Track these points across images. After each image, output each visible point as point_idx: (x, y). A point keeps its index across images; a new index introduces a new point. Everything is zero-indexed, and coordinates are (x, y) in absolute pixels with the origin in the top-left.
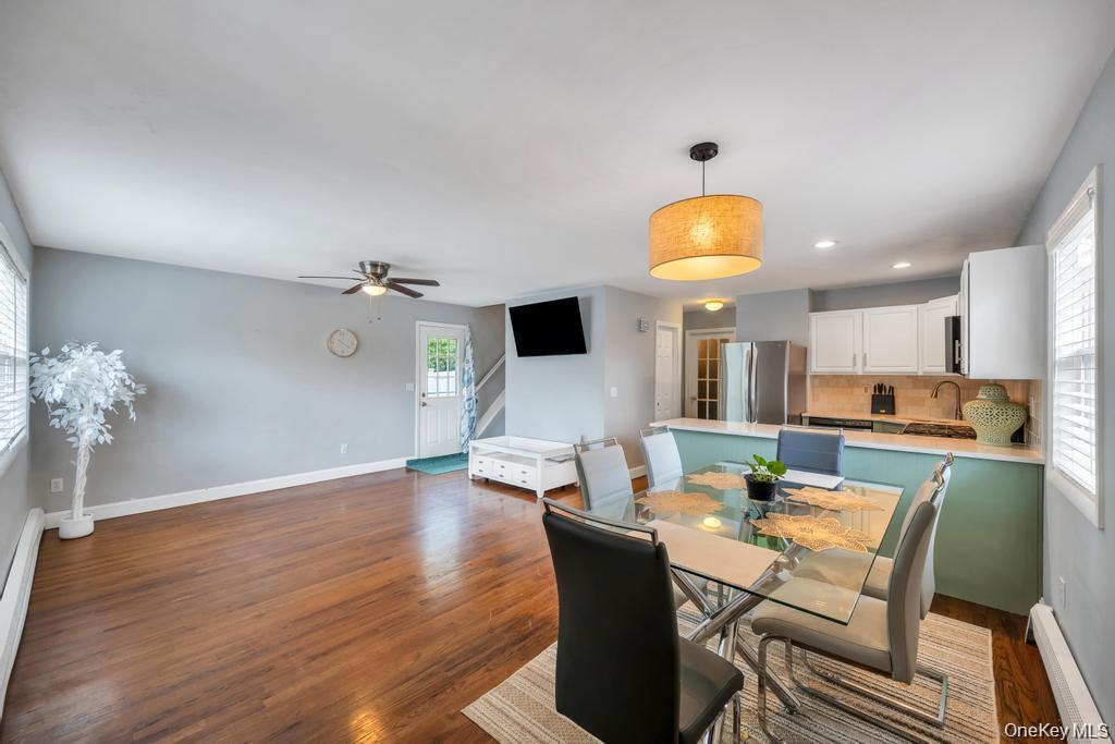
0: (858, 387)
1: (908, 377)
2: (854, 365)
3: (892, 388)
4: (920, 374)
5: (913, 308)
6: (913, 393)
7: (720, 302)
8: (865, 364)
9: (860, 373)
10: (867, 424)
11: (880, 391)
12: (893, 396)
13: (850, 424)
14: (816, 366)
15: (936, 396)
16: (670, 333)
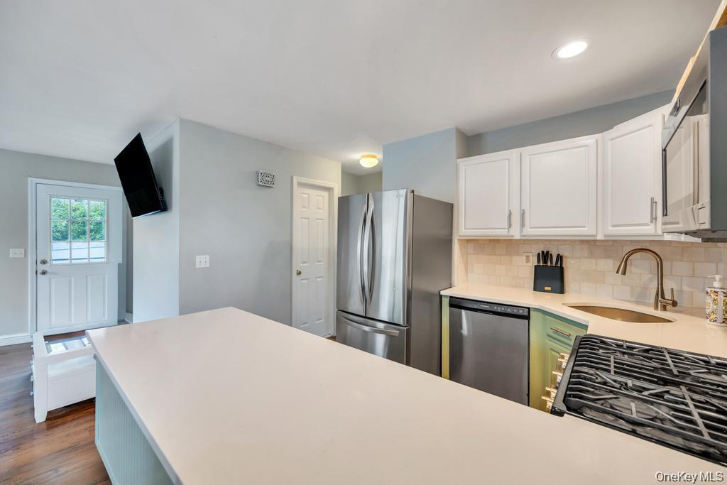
0: (518, 255)
1: (582, 241)
2: (510, 225)
3: (560, 258)
4: (600, 237)
5: (589, 140)
6: (589, 264)
7: (374, 157)
8: (523, 225)
9: (517, 237)
10: (521, 312)
11: (545, 262)
12: (562, 269)
13: (499, 309)
14: (464, 227)
15: (624, 273)
16: (326, 194)
